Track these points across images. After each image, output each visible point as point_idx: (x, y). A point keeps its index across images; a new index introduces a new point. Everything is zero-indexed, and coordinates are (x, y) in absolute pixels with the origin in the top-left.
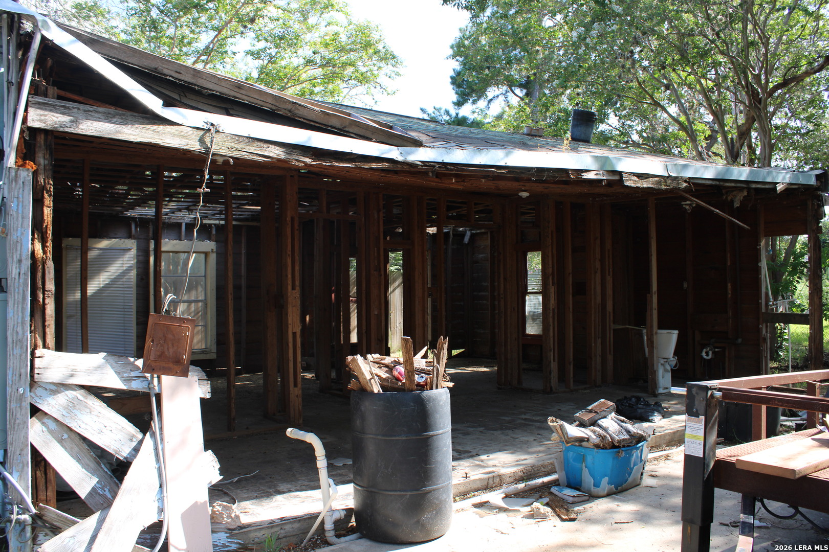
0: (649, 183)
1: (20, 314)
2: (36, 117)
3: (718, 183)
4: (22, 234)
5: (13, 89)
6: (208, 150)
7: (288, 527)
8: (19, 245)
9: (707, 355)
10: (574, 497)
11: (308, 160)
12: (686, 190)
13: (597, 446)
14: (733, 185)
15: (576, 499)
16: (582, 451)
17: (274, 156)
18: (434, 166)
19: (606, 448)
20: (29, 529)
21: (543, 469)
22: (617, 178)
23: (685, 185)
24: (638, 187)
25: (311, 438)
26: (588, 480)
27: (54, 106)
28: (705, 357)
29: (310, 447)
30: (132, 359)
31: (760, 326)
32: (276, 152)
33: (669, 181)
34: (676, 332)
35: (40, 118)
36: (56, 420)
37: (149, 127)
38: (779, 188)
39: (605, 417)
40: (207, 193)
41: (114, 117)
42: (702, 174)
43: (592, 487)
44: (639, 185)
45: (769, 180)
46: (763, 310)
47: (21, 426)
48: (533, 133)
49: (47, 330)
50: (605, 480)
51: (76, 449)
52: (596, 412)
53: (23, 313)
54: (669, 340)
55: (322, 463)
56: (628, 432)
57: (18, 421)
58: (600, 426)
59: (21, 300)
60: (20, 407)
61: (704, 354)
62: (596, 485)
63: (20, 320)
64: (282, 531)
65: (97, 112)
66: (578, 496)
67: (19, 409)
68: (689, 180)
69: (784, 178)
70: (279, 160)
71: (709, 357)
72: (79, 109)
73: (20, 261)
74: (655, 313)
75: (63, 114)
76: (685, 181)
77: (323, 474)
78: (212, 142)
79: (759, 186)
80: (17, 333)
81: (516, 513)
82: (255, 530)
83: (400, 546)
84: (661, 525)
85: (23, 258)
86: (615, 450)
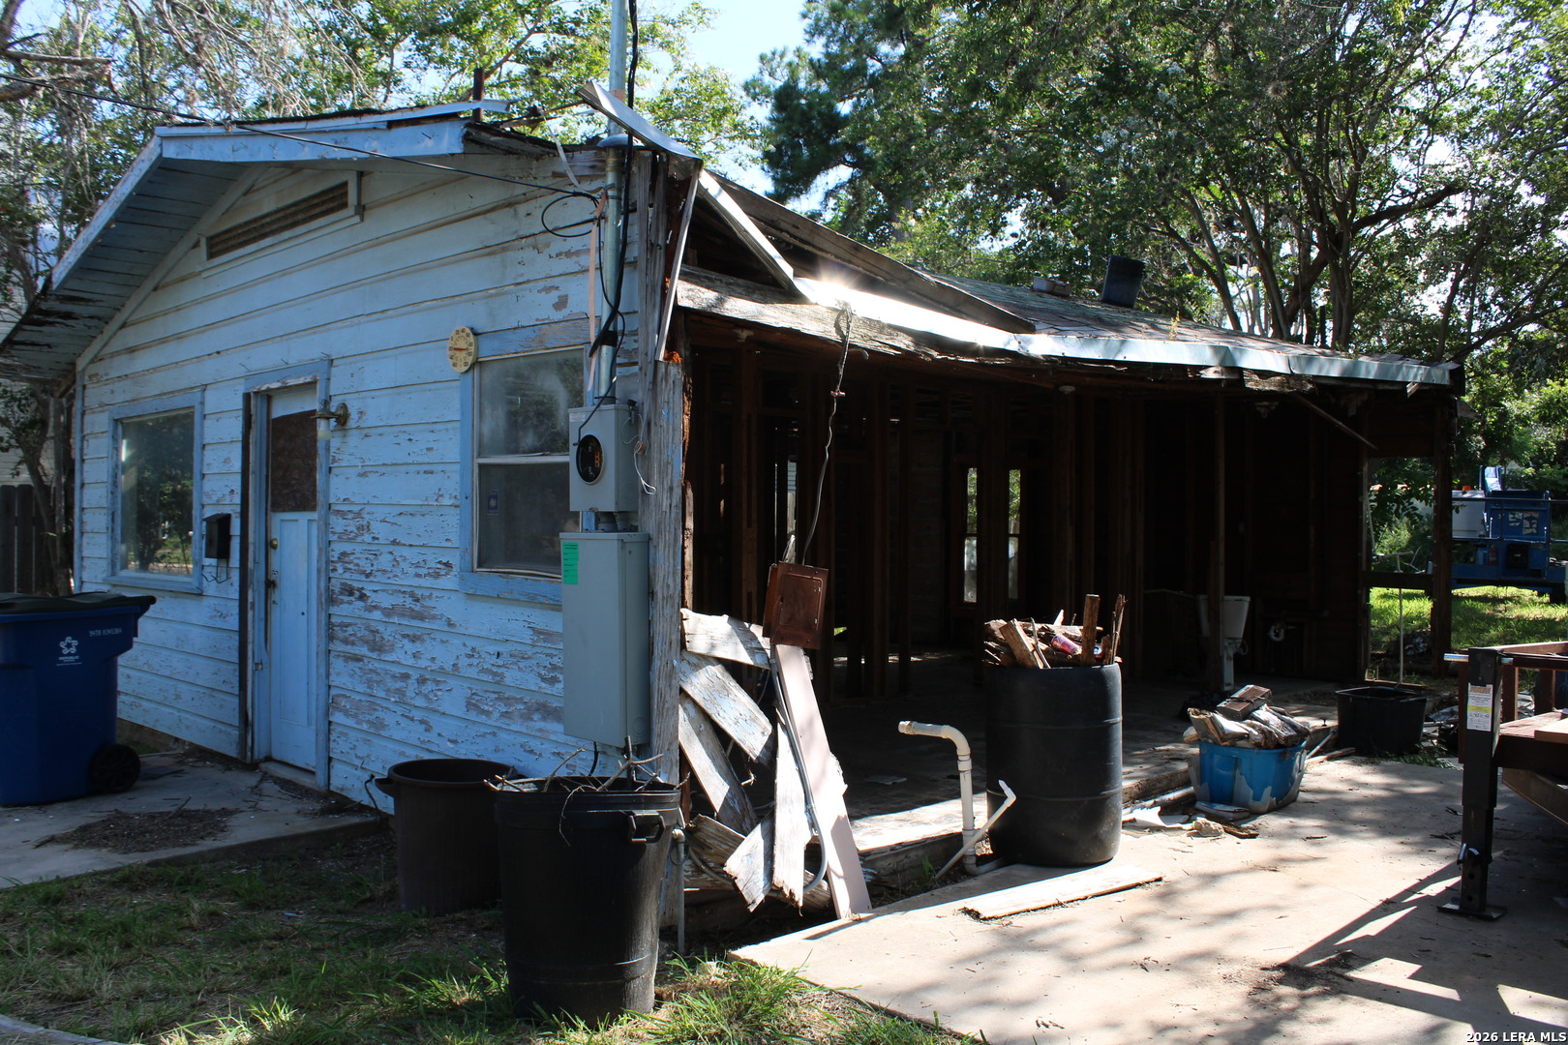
0: (1270, 384)
1: (671, 561)
2: (685, 294)
3: (1342, 383)
4: (673, 452)
5: (660, 255)
6: (844, 338)
7: (912, 855)
8: (670, 467)
9: (1277, 635)
10: (1234, 812)
11: (935, 354)
12: (1310, 395)
13: (1258, 745)
14: (1358, 385)
15: (1237, 815)
16: (1235, 753)
17: (903, 347)
18: (1055, 362)
19: (1268, 748)
20: (682, 847)
21: (1159, 785)
22: (1235, 377)
23: (1310, 386)
24: (1259, 390)
25: (948, 732)
26: (1244, 789)
27: (698, 277)
28: (1274, 638)
29: (950, 746)
30: (747, 625)
31: (1359, 592)
32: (904, 343)
33: (1292, 382)
34: (1248, 599)
35: (689, 294)
36: (695, 703)
37: (787, 306)
38: (1410, 389)
39: (1258, 709)
40: (842, 396)
41: (754, 293)
42: (1328, 372)
43: (1251, 801)
44: (1260, 387)
45: (1399, 379)
46: (1364, 568)
47: (670, 712)
48: (1056, 291)
49: (686, 582)
50: (1268, 790)
51: (711, 745)
52: (1248, 701)
53: (674, 560)
54: (1238, 612)
55: (965, 765)
56: (1293, 726)
57: (667, 706)
58: (1257, 719)
59: (672, 541)
60: (670, 686)
61: (1272, 634)
62: (1257, 798)
63: (671, 569)
64: (907, 860)
65: (738, 285)
66: (1239, 811)
67: (668, 689)
68: (1315, 380)
69: (1415, 376)
70: (907, 353)
71: (1281, 638)
72: (721, 281)
73: (671, 489)
74: (1222, 569)
75: (708, 288)
76: (1310, 382)
77: (966, 782)
78: (848, 328)
79: (1387, 387)
80: (668, 586)
81: (1179, 832)
82: (882, 858)
83: (1067, 870)
84: (1364, 839)
85: (675, 485)
86: (1281, 750)
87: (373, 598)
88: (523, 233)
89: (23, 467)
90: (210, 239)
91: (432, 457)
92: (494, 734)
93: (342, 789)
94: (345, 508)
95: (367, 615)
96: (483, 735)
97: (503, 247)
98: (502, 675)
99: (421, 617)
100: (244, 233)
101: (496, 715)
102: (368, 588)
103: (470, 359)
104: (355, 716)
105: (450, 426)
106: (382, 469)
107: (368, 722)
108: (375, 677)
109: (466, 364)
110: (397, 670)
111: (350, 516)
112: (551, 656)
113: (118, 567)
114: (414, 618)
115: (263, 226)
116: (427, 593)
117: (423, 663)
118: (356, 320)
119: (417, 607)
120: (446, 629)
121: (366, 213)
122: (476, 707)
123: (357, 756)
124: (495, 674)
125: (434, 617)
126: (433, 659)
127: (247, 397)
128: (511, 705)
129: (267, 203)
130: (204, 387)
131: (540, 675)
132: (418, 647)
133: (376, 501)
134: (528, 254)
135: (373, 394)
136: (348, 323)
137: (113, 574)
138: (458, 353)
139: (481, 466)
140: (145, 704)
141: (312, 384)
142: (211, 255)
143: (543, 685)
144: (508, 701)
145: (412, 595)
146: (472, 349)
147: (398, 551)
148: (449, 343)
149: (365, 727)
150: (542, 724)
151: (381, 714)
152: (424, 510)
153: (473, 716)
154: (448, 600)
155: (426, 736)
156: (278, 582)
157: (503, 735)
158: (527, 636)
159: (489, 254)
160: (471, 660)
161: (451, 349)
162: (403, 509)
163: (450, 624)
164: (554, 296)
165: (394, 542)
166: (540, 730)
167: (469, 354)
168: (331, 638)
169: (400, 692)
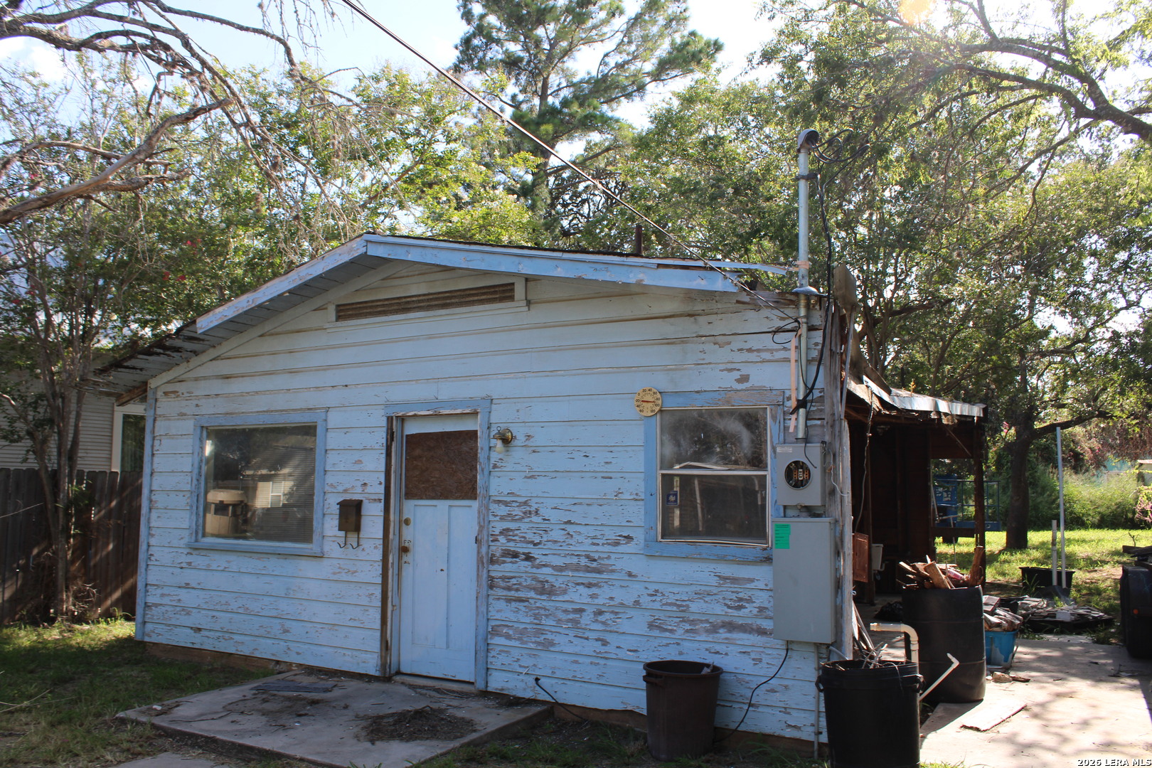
4: (848, 471)
8: (847, 479)
25: (904, 628)
55: (915, 647)
87: (541, 559)
88: (701, 334)
89: (31, 456)
90: (338, 306)
91: (609, 468)
92: (678, 644)
93: (502, 690)
94: (508, 499)
95: (534, 570)
96: (667, 645)
97: (683, 341)
98: (688, 606)
99: (599, 571)
100: (383, 306)
101: (680, 631)
102: (535, 552)
103: (657, 409)
104: (519, 639)
105: (629, 449)
106: (554, 475)
107: (535, 642)
108: (542, 612)
109: (652, 411)
110: (570, 607)
111: (514, 504)
112: (738, 593)
113: (200, 535)
114: (589, 572)
115: (408, 302)
116: (606, 556)
117: (600, 601)
118: (520, 375)
119: (594, 565)
120: (627, 578)
121: (532, 306)
122: (659, 627)
123: (520, 666)
124: (679, 606)
125: (613, 571)
126: (612, 598)
127: (390, 419)
128: (695, 625)
129: (417, 288)
130: (328, 409)
131: (726, 605)
132: (594, 590)
133: (546, 495)
134: (709, 347)
135: (542, 424)
136: (512, 376)
137: (196, 541)
138: (644, 404)
139: (663, 475)
140: (236, 638)
141: (475, 413)
142: (339, 318)
143: (730, 610)
144: (692, 622)
145: (587, 557)
146: (660, 402)
147: (570, 528)
148: (637, 397)
149: (532, 646)
150: (728, 635)
151: (549, 636)
152: (601, 502)
153: (656, 633)
154: (628, 559)
155: (603, 649)
156: (411, 548)
157: (686, 644)
158: (714, 581)
159: (668, 344)
160: (654, 598)
161: (637, 401)
162: (576, 501)
163: (630, 574)
164: (737, 375)
165: (569, 522)
166: (726, 639)
167: (657, 405)
168: (491, 587)
169: (575, 622)
